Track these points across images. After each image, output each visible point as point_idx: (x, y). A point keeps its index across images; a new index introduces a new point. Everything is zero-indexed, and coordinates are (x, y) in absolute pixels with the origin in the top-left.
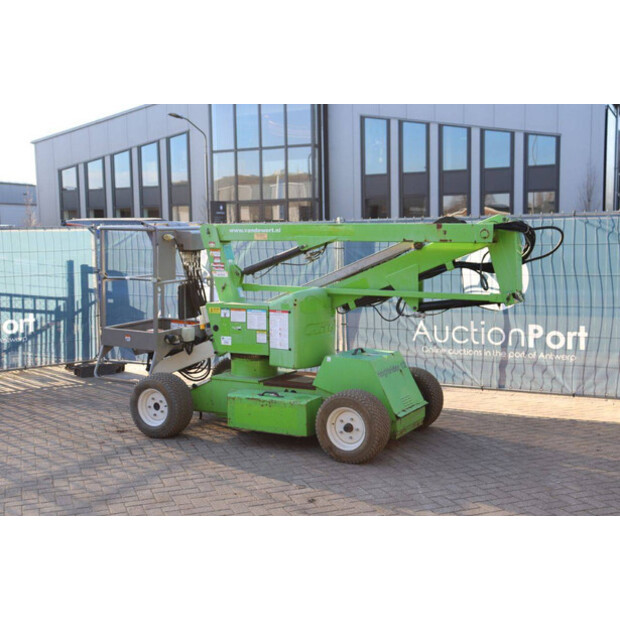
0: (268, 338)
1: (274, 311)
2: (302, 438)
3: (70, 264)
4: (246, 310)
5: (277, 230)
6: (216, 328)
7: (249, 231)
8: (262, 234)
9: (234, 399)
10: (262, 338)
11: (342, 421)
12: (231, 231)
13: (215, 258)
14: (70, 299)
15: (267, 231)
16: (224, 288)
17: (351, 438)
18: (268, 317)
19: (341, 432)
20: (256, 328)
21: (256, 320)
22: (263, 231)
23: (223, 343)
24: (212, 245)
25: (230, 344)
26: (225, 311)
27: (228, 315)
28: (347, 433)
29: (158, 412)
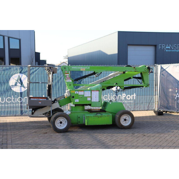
0: (91, 99)
1: (94, 91)
2: (111, 125)
4: (84, 91)
5: (88, 68)
6: (73, 97)
7: (79, 68)
8: (83, 69)
9: (89, 117)
10: (89, 99)
11: (123, 118)
12: (72, 68)
13: (67, 76)
15: (85, 68)
16: (70, 85)
17: (126, 122)
18: (91, 93)
19: (123, 121)
20: (87, 96)
21: (87, 94)
22: (84, 68)
23: (76, 101)
24: (66, 72)
25: (78, 101)
26: (77, 92)
27: (78, 93)
28: (125, 121)
29: (62, 124)
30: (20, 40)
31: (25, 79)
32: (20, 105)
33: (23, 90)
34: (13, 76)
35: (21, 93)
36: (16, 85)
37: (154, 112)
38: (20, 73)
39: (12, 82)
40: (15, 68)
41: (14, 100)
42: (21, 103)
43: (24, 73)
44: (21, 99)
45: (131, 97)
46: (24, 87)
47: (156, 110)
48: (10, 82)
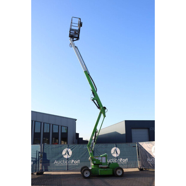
0: (102, 161)
2: (112, 175)
3: (37, 151)
4: (98, 157)
6: (93, 160)
11: (118, 171)
13: (90, 149)
14: (36, 158)
16: (92, 154)
17: (119, 173)
18: (102, 158)
20: (100, 160)
23: (94, 162)
25: (96, 162)
27: (95, 158)
29: (87, 174)
30: (67, 127)
31: (70, 151)
32: (67, 165)
33: (69, 157)
34: (65, 150)
35: (68, 159)
36: (65, 154)
37: (139, 169)
38: (68, 148)
39: (64, 153)
40: (65, 146)
41: (64, 162)
42: (68, 164)
43: (70, 148)
44: (67, 162)
45: (125, 160)
46: (69, 155)
47: (140, 168)
48: (63, 153)
